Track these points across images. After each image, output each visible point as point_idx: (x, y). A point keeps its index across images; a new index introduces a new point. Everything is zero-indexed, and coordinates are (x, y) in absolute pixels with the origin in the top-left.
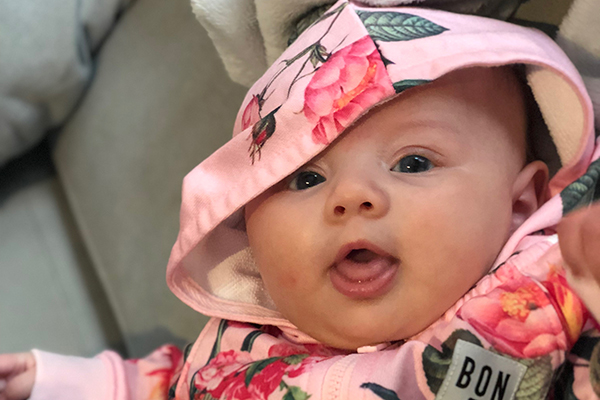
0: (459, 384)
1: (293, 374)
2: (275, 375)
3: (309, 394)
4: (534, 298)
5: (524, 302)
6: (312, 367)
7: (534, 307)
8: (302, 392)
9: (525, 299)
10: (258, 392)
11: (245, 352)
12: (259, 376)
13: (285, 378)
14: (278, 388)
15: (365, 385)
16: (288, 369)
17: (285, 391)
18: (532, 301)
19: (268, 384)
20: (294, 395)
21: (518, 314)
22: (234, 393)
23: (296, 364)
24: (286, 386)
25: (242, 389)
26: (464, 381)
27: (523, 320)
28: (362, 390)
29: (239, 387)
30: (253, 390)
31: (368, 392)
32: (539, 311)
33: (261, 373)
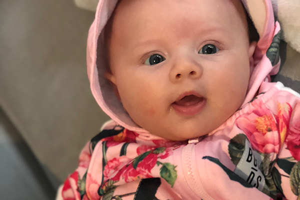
0: (248, 160)
1: (163, 157)
2: (152, 160)
3: (175, 165)
4: (271, 125)
5: (265, 127)
6: (172, 152)
7: (270, 130)
8: (171, 165)
9: (266, 125)
10: (143, 170)
11: (123, 156)
12: (142, 163)
13: (159, 160)
14: (156, 165)
15: (204, 158)
16: (159, 155)
17: (161, 166)
18: (269, 127)
19: (149, 165)
20: (167, 167)
21: (262, 131)
22: (128, 174)
23: (162, 152)
24: (161, 163)
25: (132, 171)
26: (249, 159)
27: (264, 134)
28: (203, 160)
29: (130, 170)
30: (140, 170)
31: (207, 161)
32: (271, 132)
33: (143, 161)
